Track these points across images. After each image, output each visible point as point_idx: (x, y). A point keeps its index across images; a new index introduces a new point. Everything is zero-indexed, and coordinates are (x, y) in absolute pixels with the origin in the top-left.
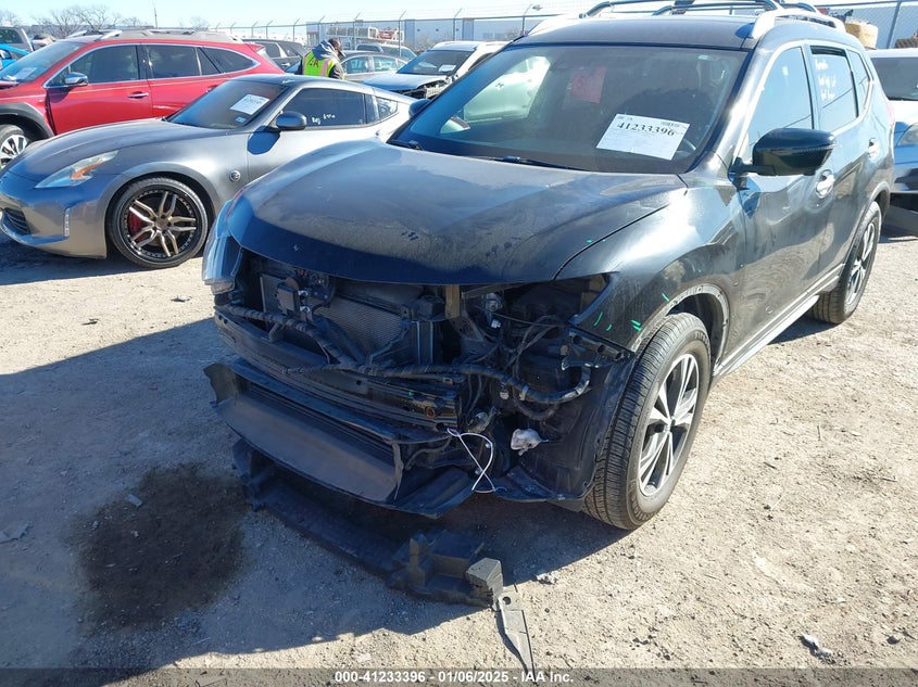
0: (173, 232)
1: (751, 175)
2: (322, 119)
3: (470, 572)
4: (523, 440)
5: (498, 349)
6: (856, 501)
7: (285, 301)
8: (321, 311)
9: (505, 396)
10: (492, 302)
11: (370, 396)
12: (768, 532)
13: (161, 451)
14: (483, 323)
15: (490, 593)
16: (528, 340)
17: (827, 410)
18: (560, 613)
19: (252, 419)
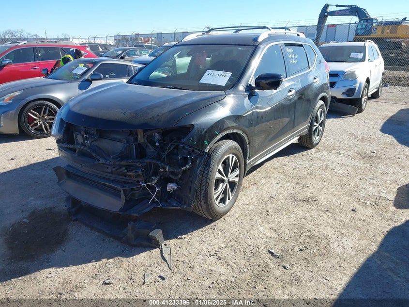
0: (48, 123)
1: (256, 90)
2: (110, 75)
3: (150, 234)
4: (171, 187)
5: (158, 152)
6: (302, 208)
7: (80, 139)
8: (94, 143)
9: (162, 170)
10: (157, 137)
11: (112, 173)
12: (266, 219)
13: (37, 203)
14: (153, 144)
15: (158, 242)
16: (169, 149)
17: (300, 178)
18: (184, 248)
19: (72, 187)
